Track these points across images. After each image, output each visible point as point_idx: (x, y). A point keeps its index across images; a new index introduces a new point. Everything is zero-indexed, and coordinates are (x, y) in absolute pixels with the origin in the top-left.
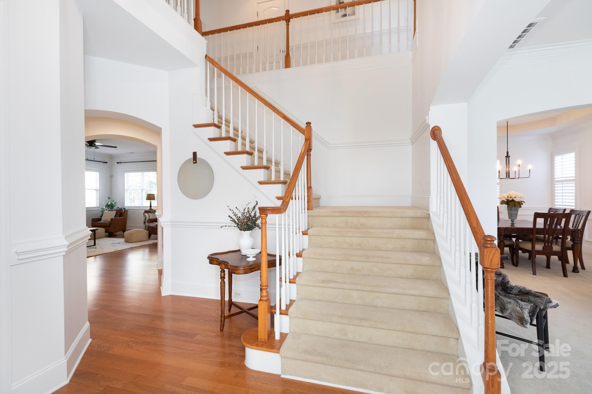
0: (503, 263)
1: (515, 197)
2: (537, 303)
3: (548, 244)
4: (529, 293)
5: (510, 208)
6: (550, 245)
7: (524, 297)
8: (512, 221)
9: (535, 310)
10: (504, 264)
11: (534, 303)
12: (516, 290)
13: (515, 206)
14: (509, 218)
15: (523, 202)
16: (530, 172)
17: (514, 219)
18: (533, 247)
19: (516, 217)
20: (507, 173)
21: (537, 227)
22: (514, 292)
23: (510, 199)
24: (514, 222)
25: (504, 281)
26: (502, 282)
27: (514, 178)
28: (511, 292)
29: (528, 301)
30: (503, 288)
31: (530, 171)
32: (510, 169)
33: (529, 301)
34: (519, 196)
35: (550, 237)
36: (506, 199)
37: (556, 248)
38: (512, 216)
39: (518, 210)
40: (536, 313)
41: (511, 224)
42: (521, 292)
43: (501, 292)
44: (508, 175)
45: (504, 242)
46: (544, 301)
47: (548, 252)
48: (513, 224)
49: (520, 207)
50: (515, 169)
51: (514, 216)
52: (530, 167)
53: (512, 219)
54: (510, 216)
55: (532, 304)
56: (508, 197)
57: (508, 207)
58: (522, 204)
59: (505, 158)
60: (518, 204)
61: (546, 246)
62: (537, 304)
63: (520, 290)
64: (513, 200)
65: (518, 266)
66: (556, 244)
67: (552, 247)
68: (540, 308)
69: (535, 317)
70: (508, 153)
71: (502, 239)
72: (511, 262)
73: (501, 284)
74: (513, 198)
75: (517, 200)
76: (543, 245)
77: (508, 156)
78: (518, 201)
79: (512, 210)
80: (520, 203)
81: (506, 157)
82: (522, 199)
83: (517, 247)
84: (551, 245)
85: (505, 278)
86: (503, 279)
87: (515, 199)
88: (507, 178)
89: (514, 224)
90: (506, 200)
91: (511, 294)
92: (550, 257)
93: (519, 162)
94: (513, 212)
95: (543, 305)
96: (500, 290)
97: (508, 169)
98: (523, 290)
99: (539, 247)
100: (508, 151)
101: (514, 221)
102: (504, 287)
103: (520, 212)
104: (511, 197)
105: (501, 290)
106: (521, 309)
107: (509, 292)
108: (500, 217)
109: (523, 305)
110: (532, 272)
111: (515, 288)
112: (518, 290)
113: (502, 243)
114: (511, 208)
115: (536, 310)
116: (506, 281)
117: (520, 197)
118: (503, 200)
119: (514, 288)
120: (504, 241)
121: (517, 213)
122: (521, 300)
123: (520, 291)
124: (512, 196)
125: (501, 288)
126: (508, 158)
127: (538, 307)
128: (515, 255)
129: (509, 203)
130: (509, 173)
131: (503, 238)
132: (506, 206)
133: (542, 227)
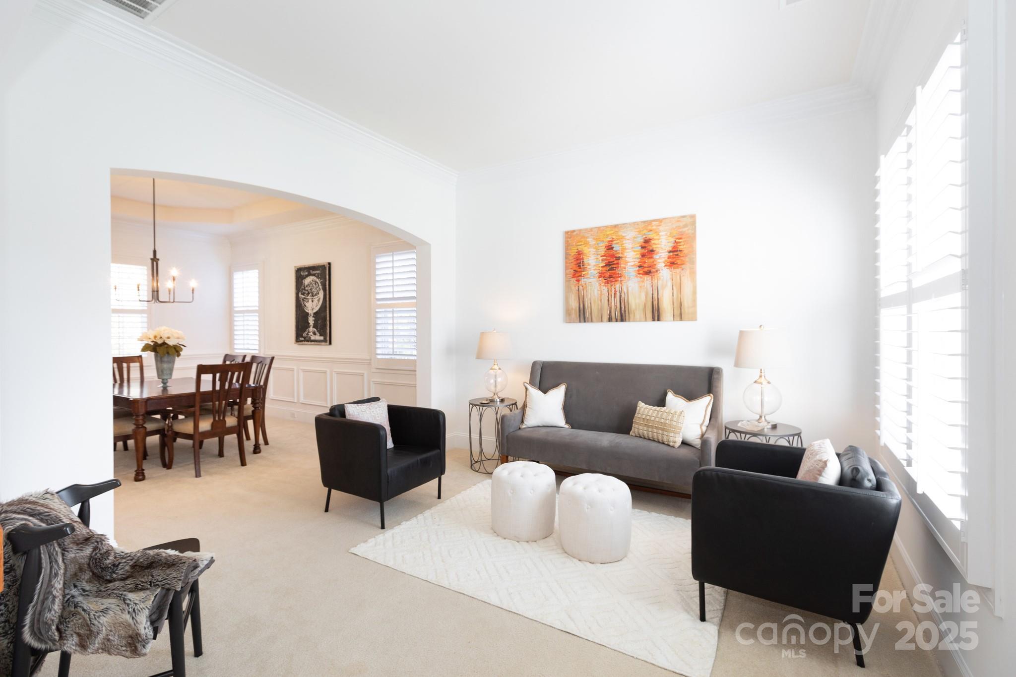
0: (144, 470)
1: (168, 338)
2: (169, 582)
3: (219, 418)
4: (152, 563)
5: (159, 359)
6: (221, 418)
7: (143, 580)
8: (164, 382)
9: (165, 600)
10: (144, 472)
11: (163, 585)
12: (125, 566)
13: (168, 353)
14: (159, 376)
15: (182, 347)
16: (193, 293)
17: (167, 379)
18: (196, 426)
19: (171, 374)
20: (153, 291)
21: (202, 389)
22: (121, 572)
23: (160, 342)
24: (168, 384)
25: (96, 554)
26: (91, 557)
27: (168, 301)
28: (114, 576)
29: (149, 587)
30: (94, 574)
31: (193, 290)
32: (159, 284)
33: (153, 584)
34: (176, 335)
35: (222, 403)
36: (152, 342)
37: (231, 421)
38: (164, 374)
39: (173, 362)
40: (165, 609)
41: (162, 388)
42: (138, 567)
43: (87, 587)
44: (155, 294)
45: (145, 428)
46: (182, 573)
47: (219, 430)
48: (165, 389)
49: (179, 355)
50: (170, 284)
51: (168, 373)
52: (193, 283)
53: (163, 379)
54: (160, 373)
55: (159, 590)
56: (155, 337)
57: (156, 357)
58: (181, 350)
59: (150, 261)
60: (173, 350)
61: (217, 421)
62: (169, 584)
63: (135, 562)
64: (164, 343)
65: (173, 466)
66: (231, 415)
67: (225, 421)
68: (176, 591)
69: (166, 615)
70: (155, 252)
71: (141, 422)
72: (159, 461)
73: (89, 565)
74: (165, 339)
75: (171, 342)
76: (211, 420)
77: (155, 260)
78: (173, 345)
79: (164, 361)
80: (178, 349)
81: (152, 259)
82: (180, 340)
83: (170, 432)
84: (224, 417)
85: (102, 544)
86: (95, 549)
87: (167, 341)
88: (153, 301)
89: (168, 388)
90: (152, 344)
91: (115, 580)
92: (224, 437)
93: (174, 272)
94: (165, 366)
95: (180, 583)
96: (87, 582)
97: (155, 285)
98: (141, 560)
99: (205, 425)
100: (157, 249)
101: (167, 382)
102: (96, 571)
103: (179, 363)
104: (161, 338)
105: (89, 581)
106: (131, 615)
107: (108, 578)
108: (146, 375)
109: (136, 604)
110: (193, 472)
111: (124, 561)
112: (131, 563)
113: (141, 429)
114: (161, 358)
115: (167, 600)
116: (102, 552)
117: (178, 338)
118: (148, 344)
119: (120, 563)
120: (145, 425)
121: (173, 367)
122: (136, 589)
123: (136, 565)
124: (162, 336)
125: (87, 575)
126: (155, 263)
127: (171, 591)
128: (166, 449)
129: (157, 348)
130: (158, 291)
131: (142, 420)
132: (153, 353)
133: (210, 388)
